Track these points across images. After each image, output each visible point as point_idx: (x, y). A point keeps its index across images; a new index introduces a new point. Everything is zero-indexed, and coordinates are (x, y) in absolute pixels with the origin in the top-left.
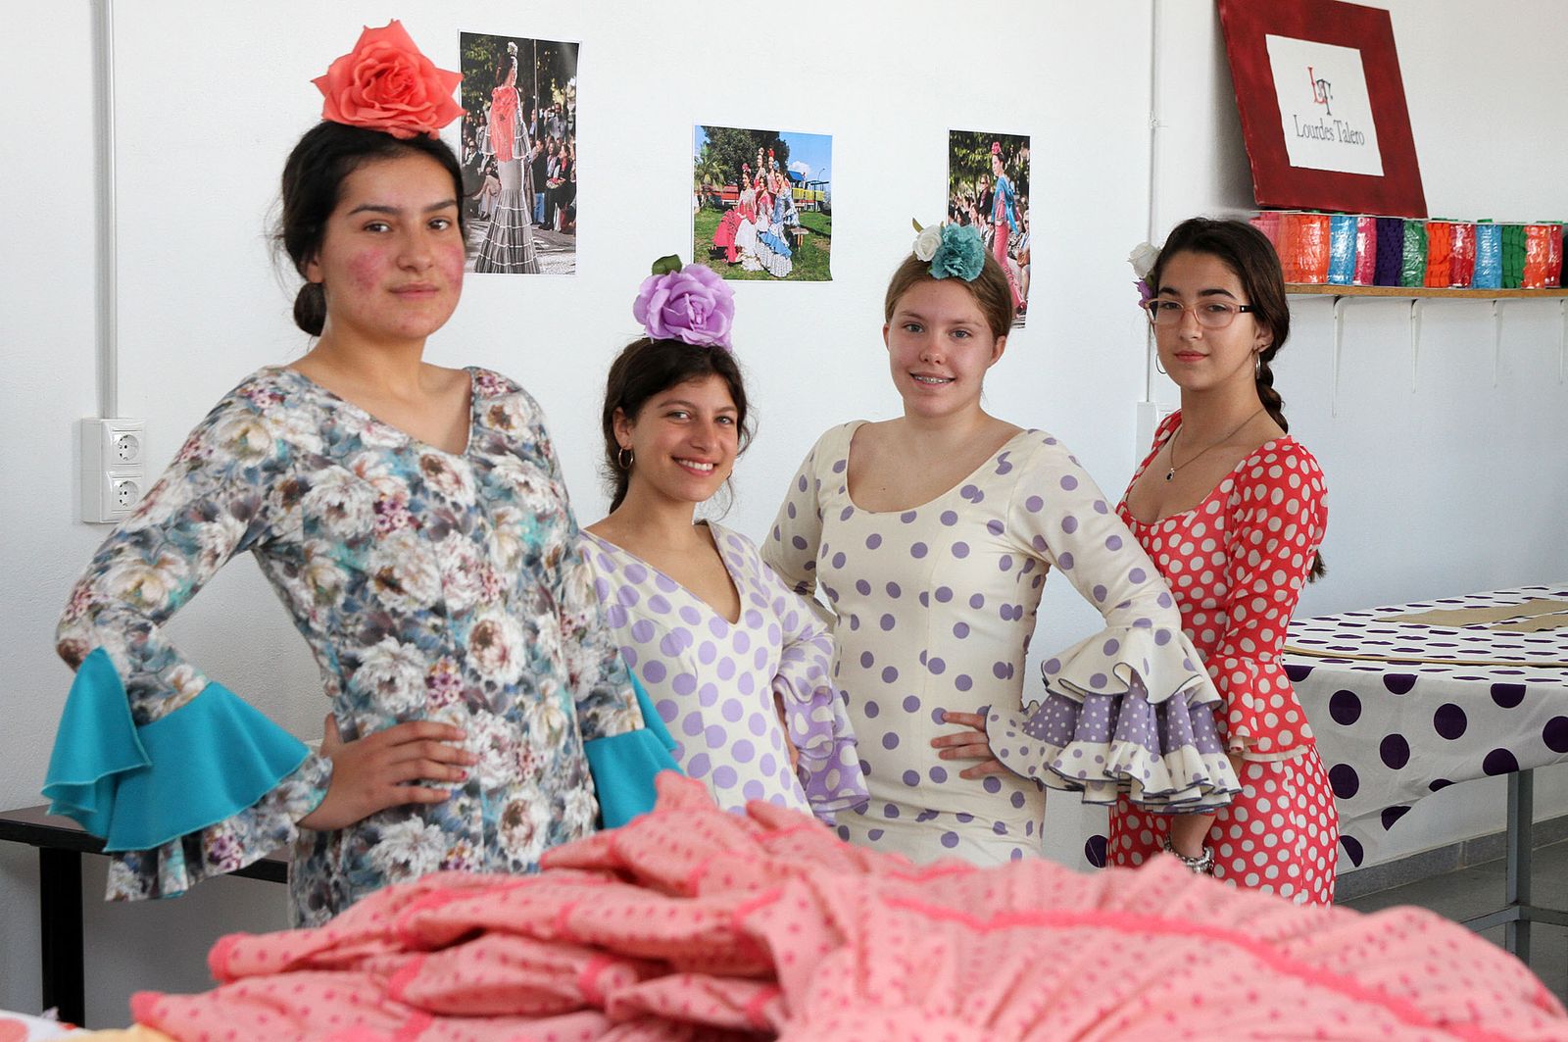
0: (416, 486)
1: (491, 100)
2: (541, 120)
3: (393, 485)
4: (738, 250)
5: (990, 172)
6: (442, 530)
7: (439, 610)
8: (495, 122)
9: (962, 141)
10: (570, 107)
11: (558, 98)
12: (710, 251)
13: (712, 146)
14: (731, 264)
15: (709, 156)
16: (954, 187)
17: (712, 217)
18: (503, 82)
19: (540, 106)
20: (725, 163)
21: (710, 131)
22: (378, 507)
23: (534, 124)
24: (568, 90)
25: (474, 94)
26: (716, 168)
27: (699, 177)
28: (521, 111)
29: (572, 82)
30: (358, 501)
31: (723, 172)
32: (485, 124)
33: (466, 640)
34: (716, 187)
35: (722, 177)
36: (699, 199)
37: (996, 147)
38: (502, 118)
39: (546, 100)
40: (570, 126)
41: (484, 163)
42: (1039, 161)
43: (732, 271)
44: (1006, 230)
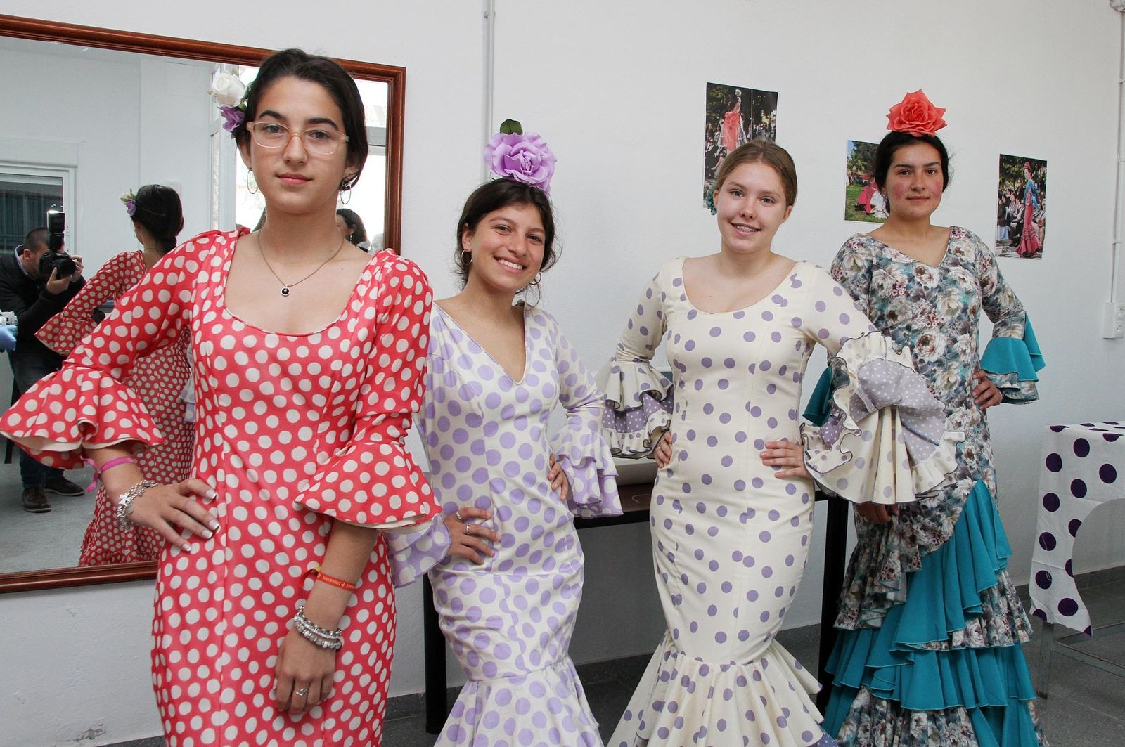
0: (911, 279)
1: (724, 118)
2: (754, 131)
3: (901, 277)
4: (872, 207)
5: (1023, 177)
6: (917, 298)
7: (909, 328)
8: (726, 130)
9: (1006, 161)
10: (772, 125)
11: (765, 120)
12: (855, 206)
13: (858, 151)
14: (868, 214)
15: (856, 157)
16: (1002, 183)
17: (856, 189)
18: (732, 109)
19: (754, 124)
20: (866, 160)
21: (857, 144)
22: (894, 286)
23: (750, 133)
24: (772, 116)
25: (714, 115)
26: (860, 163)
27: (849, 167)
28: (742, 125)
29: (774, 112)
30: (888, 283)
31: (863, 165)
32: (720, 130)
33: (916, 341)
34: (859, 173)
35: (863, 168)
36: (850, 178)
37: (1027, 164)
38: (731, 128)
39: (758, 120)
40: (772, 135)
41: (719, 151)
42: (1052, 175)
43: (869, 217)
44: (1032, 208)
